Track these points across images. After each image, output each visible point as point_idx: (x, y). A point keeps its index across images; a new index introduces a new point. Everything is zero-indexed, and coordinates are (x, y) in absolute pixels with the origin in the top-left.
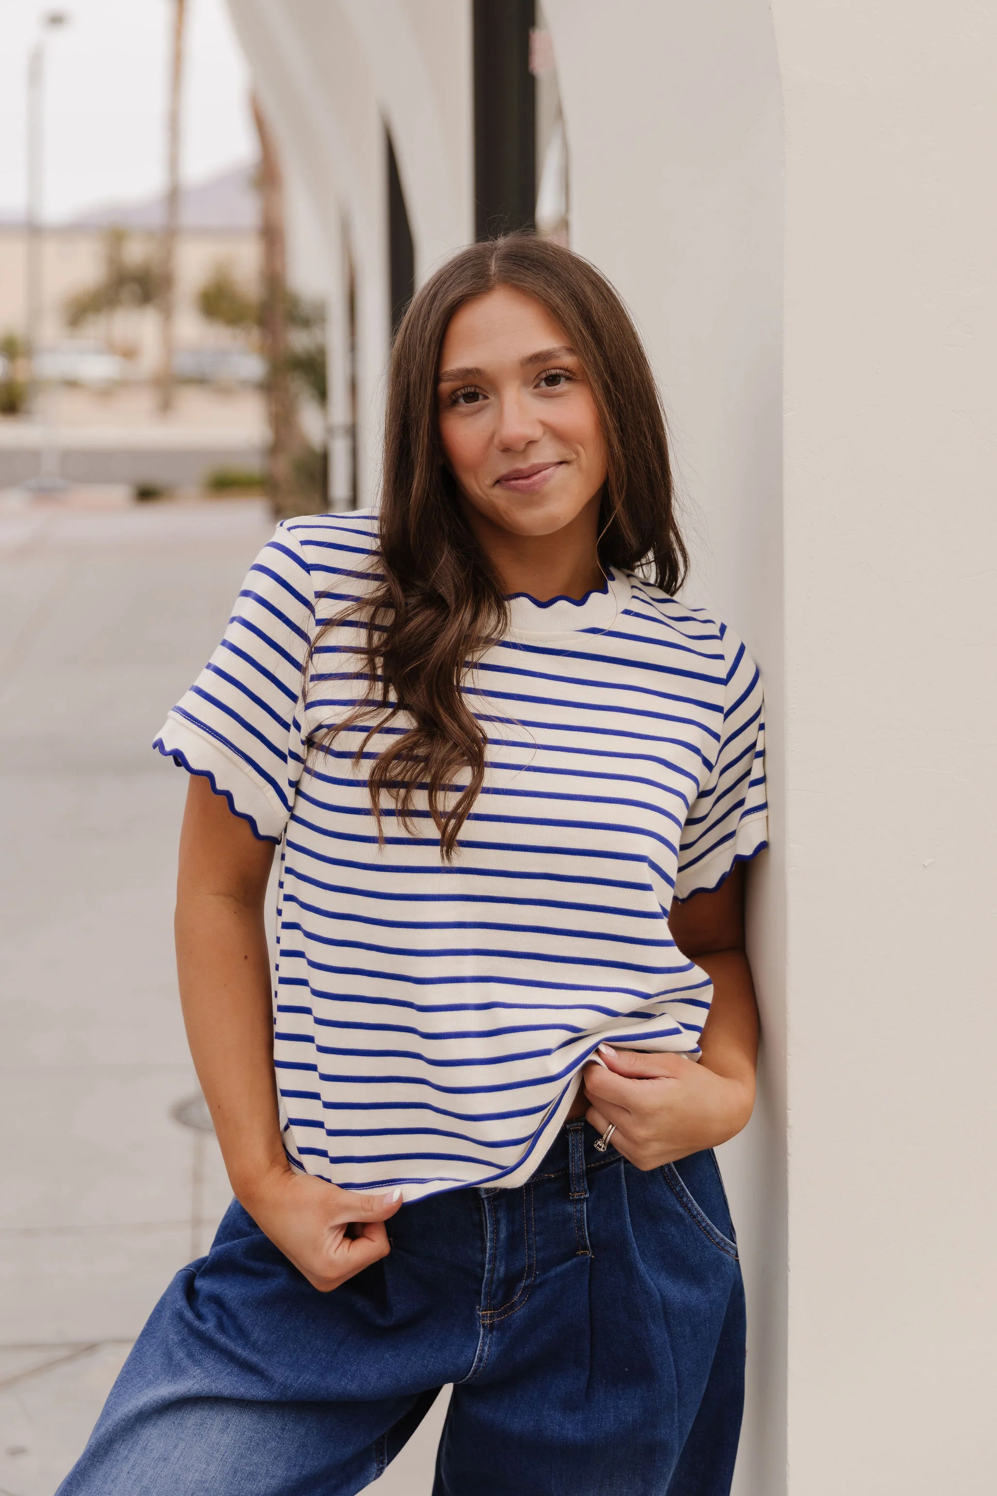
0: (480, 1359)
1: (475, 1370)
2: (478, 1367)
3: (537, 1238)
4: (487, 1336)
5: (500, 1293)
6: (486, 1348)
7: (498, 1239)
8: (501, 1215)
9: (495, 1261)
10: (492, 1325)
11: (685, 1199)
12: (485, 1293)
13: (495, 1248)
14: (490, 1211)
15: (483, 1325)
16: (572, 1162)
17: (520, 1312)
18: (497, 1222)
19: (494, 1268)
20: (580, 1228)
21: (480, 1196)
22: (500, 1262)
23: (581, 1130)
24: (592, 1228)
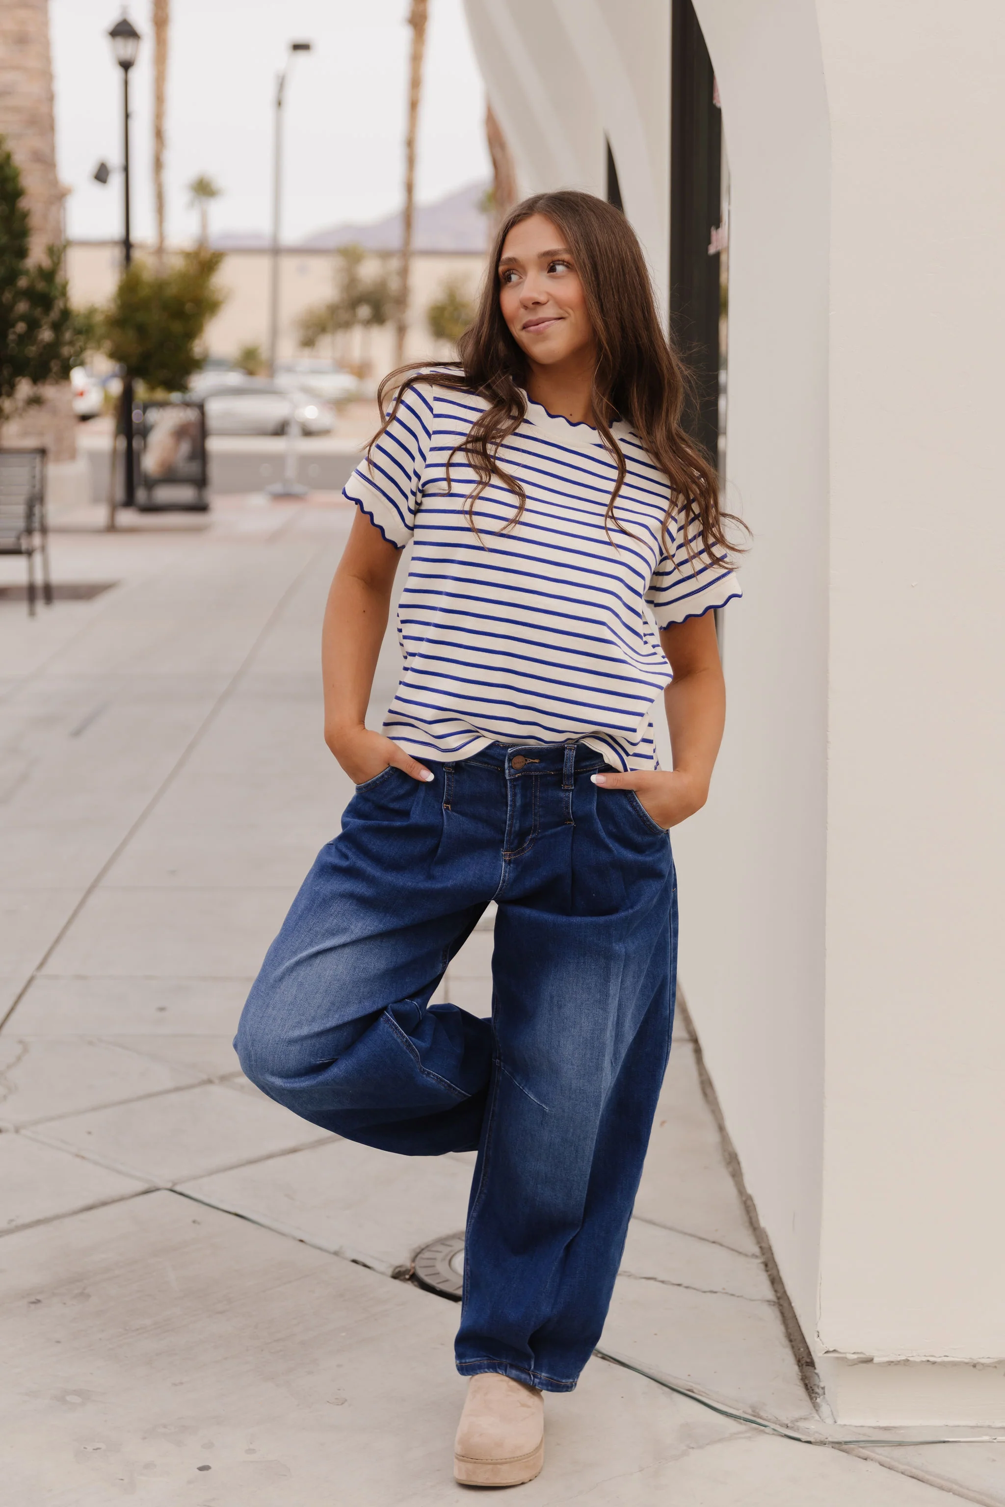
0: (504, 882)
1: (501, 888)
2: (502, 886)
3: (540, 809)
4: (507, 867)
5: (516, 841)
6: (507, 875)
7: (515, 805)
8: (518, 791)
9: (513, 819)
10: (510, 860)
11: (635, 803)
12: (507, 840)
13: (513, 811)
14: (511, 787)
15: (505, 860)
16: (565, 767)
17: (527, 854)
18: (514, 795)
19: (512, 824)
20: (567, 808)
21: (505, 777)
22: (516, 821)
23: (574, 750)
24: (574, 808)
